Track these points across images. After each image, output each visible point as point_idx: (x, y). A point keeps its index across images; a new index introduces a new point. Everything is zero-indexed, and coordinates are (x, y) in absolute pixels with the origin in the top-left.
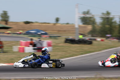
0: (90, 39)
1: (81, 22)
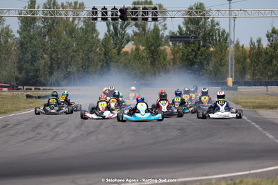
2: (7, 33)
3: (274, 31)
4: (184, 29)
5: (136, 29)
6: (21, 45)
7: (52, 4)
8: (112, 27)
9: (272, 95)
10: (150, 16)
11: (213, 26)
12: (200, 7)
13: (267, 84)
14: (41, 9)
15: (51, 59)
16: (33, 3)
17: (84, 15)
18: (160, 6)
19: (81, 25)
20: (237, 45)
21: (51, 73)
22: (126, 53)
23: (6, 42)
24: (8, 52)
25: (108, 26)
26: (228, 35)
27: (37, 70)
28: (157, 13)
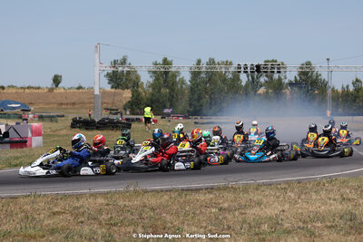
0: (127, 119)
1: (109, 83)
2: (183, 82)
3: (357, 80)
4: (298, 78)
5: (266, 79)
6: (192, 89)
7: (212, 62)
8: (250, 78)
9: (356, 122)
10: (276, 70)
11: (317, 77)
12: (309, 63)
13: (353, 115)
14: (205, 65)
15: (211, 98)
16: (199, 62)
17: (232, 69)
18: (283, 64)
19: (230, 76)
20: (333, 89)
21: (211, 108)
22: (260, 94)
23: (182, 87)
24: (183, 94)
25: (248, 76)
26: (327, 82)
27: (201, 106)
28: (280, 67)
